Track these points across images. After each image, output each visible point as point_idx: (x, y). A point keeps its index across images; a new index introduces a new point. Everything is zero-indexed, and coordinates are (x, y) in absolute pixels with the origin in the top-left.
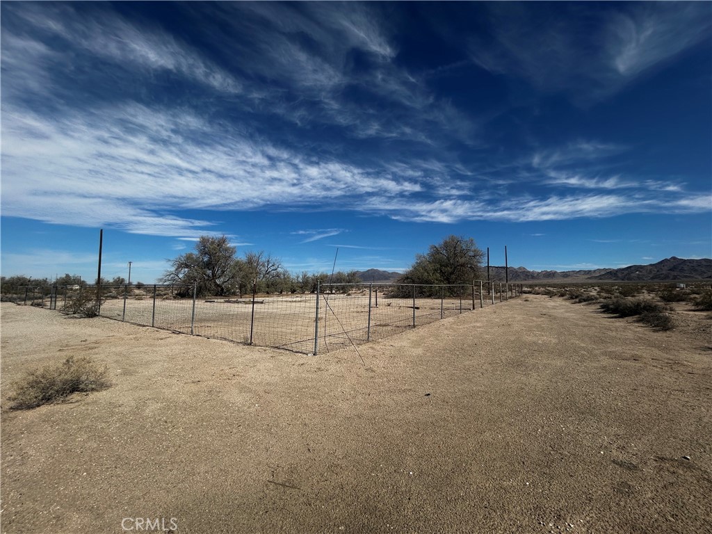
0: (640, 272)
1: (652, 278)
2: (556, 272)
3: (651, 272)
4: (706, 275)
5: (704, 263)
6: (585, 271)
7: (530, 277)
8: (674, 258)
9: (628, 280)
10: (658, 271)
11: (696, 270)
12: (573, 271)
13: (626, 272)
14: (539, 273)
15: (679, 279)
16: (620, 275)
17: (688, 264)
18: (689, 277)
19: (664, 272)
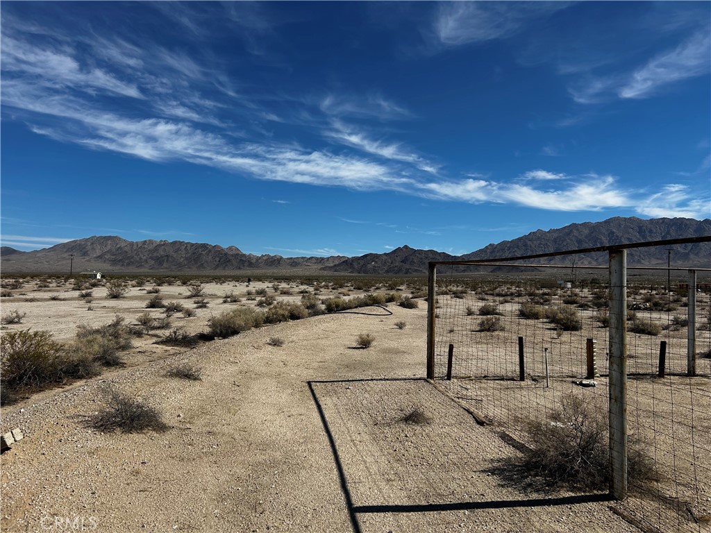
1: (387, 272)
2: (281, 258)
6: (317, 259)
7: (246, 264)
10: (392, 263)
12: (303, 258)
14: (258, 259)
15: (411, 273)
19: (397, 264)
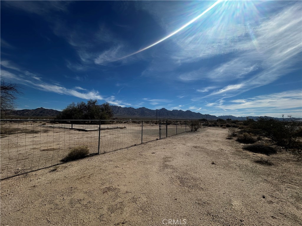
0: (28, 112)
1: (33, 115)
3: (32, 112)
4: (51, 115)
5: (51, 111)
8: (42, 108)
9: (22, 115)
10: (35, 112)
11: (48, 113)
13: (22, 112)
16: (18, 113)
17: (46, 110)
18: (46, 115)
19: (38, 113)
